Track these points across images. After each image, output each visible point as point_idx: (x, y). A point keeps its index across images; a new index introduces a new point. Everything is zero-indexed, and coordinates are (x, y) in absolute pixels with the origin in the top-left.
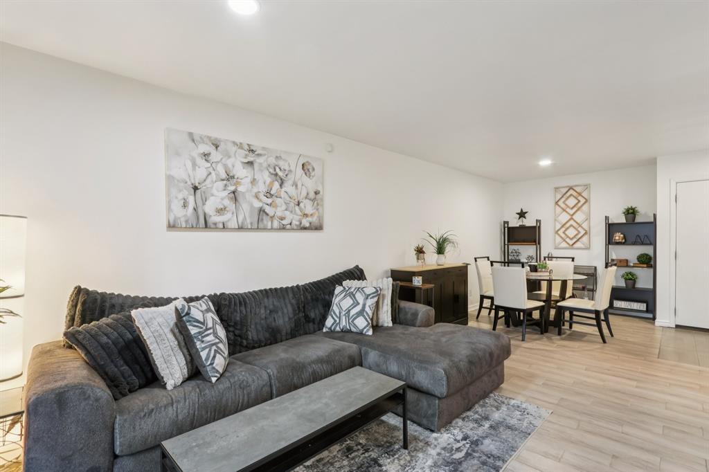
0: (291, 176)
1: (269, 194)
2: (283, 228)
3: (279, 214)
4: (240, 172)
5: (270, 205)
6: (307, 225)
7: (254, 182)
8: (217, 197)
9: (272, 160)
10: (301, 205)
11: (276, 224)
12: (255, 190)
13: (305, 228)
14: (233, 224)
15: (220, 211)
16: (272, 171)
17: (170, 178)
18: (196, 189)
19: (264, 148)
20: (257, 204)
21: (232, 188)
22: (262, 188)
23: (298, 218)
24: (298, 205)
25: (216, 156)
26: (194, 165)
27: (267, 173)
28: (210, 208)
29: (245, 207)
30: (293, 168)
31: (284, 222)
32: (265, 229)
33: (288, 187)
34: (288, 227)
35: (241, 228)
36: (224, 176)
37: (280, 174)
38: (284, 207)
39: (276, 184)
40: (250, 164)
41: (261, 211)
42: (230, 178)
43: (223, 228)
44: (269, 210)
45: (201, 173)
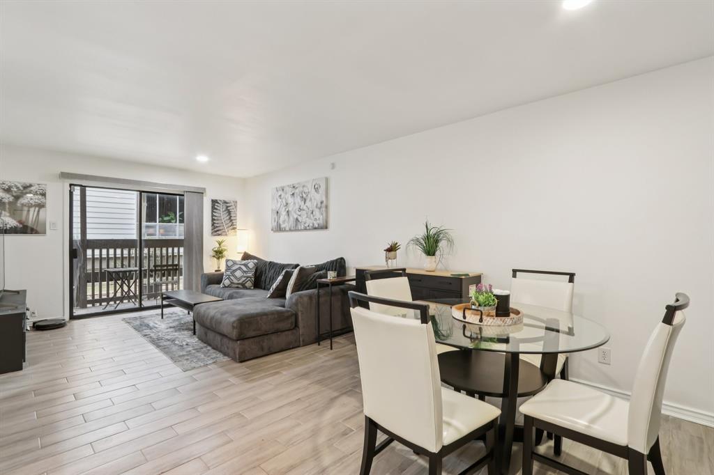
1: (300, 209)
2: (305, 229)
3: (304, 219)
4: (290, 200)
5: (300, 216)
6: (317, 226)
7: (294, 203)
8: (284, 213)
9: (301, 189)
11: (302, 227)
12: (295, 208)
13: (315, 228)
14: (287, 229)
15: (284, 222)
16: (301, 195)
17: (272, 210)
18: (277, 212)
19: (298, 183)
20: (295, 216)
21: (287, 210)
22: (297, 207)
24: (312, 213)
26: (277, 202)
27: (299, 197)
28: (281, 221)
29: (291, 218)
30: (310, 190)
31: (306, 225)
32: (298, 230)
33: (308, 203)
34: (308, 228)
35: (290, 230)
36: (285, 204)
37: (304, 196)
38: (306, 215)
39: (303, 202)
40: (293, 194)
41: (297, 219)
42: (287, 204)
43: (285, 230)
44: (300, 219)
45: (279, 205)
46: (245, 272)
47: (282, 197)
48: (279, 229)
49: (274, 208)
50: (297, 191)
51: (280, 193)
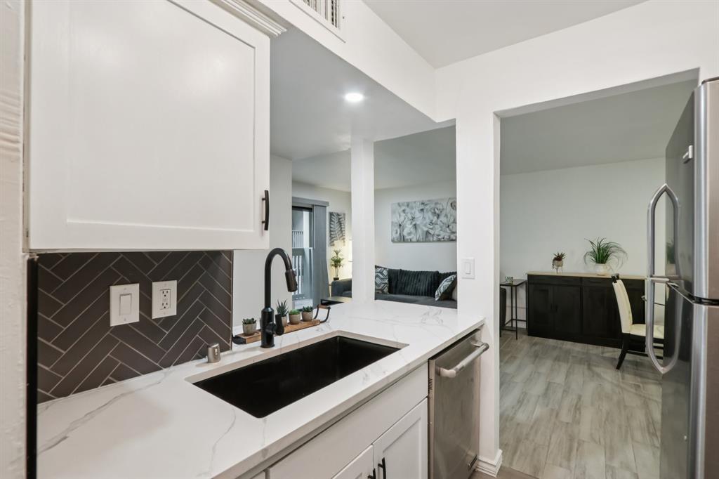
0: (444, 213)
1: (431, 223)
2: (439, 240)
3: (437, 232)
5: (432, 229)
7: (424, 218)
8: (408, 228)
9: (433, 206)
10: (451, 227)
11: (435, 238)
12: (425, 222)
14: (414, 240)
15: (410, 234)
16: (433, 211)
17: (392, 222)
18: (400, 225)
19: (429, 201)
20: (426, 229)
21: (414, 223)
22: (428, 221)
23: (447, 234)
24: (448, 226)
25: (408, 210)
26: (400, 216)
27: (430, 213)
28: (405, 233)
29: (420, 231)
30: (445, 207)
31: (440, 237)
32: (430, 241)
33: (442, 218)
34: (442, 240)
35: (418, 241)
36: (411, 218)
37: (437, 212)
38: (440, 229)
39: (435, 217)
40: (422, 210)
41: (428, 232)
42: (413, 218)
43: (411, 241)
44: (431, 231)
45: (402, 218)
46: (382, 279)
47: (406, 211)
48: (402, 239)
49: (395, 220)
50: (428, 207)
51: (403, 208)
